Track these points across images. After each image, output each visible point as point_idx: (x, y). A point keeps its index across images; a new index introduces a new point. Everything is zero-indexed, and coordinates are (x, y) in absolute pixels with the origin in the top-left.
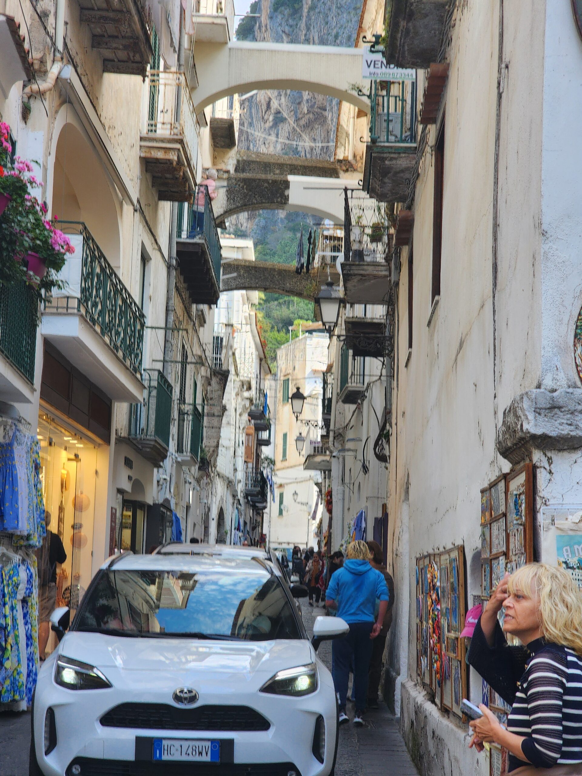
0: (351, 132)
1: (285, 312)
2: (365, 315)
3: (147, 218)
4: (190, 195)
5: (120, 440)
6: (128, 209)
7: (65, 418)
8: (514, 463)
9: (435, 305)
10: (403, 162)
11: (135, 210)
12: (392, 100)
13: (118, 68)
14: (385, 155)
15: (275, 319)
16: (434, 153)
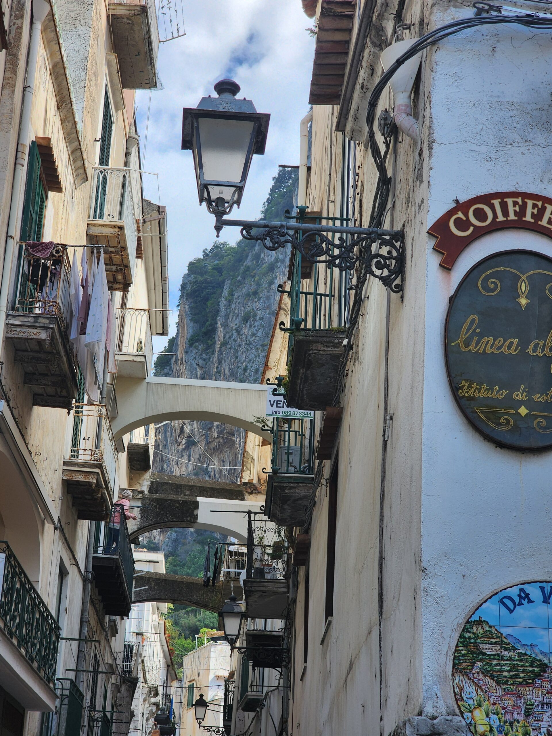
0: (256, 458)
1: (191, 620)
2: (265, 628)
3: (67, 535)
4: (107, 514)
6: (49, 528)
9: (329, 625)
10: (301, 491)
11: (56, 529)
12: (292, 434)
13: (46, 402)
14: (285, 485)
15: (182, 626)
16: (328, 485)
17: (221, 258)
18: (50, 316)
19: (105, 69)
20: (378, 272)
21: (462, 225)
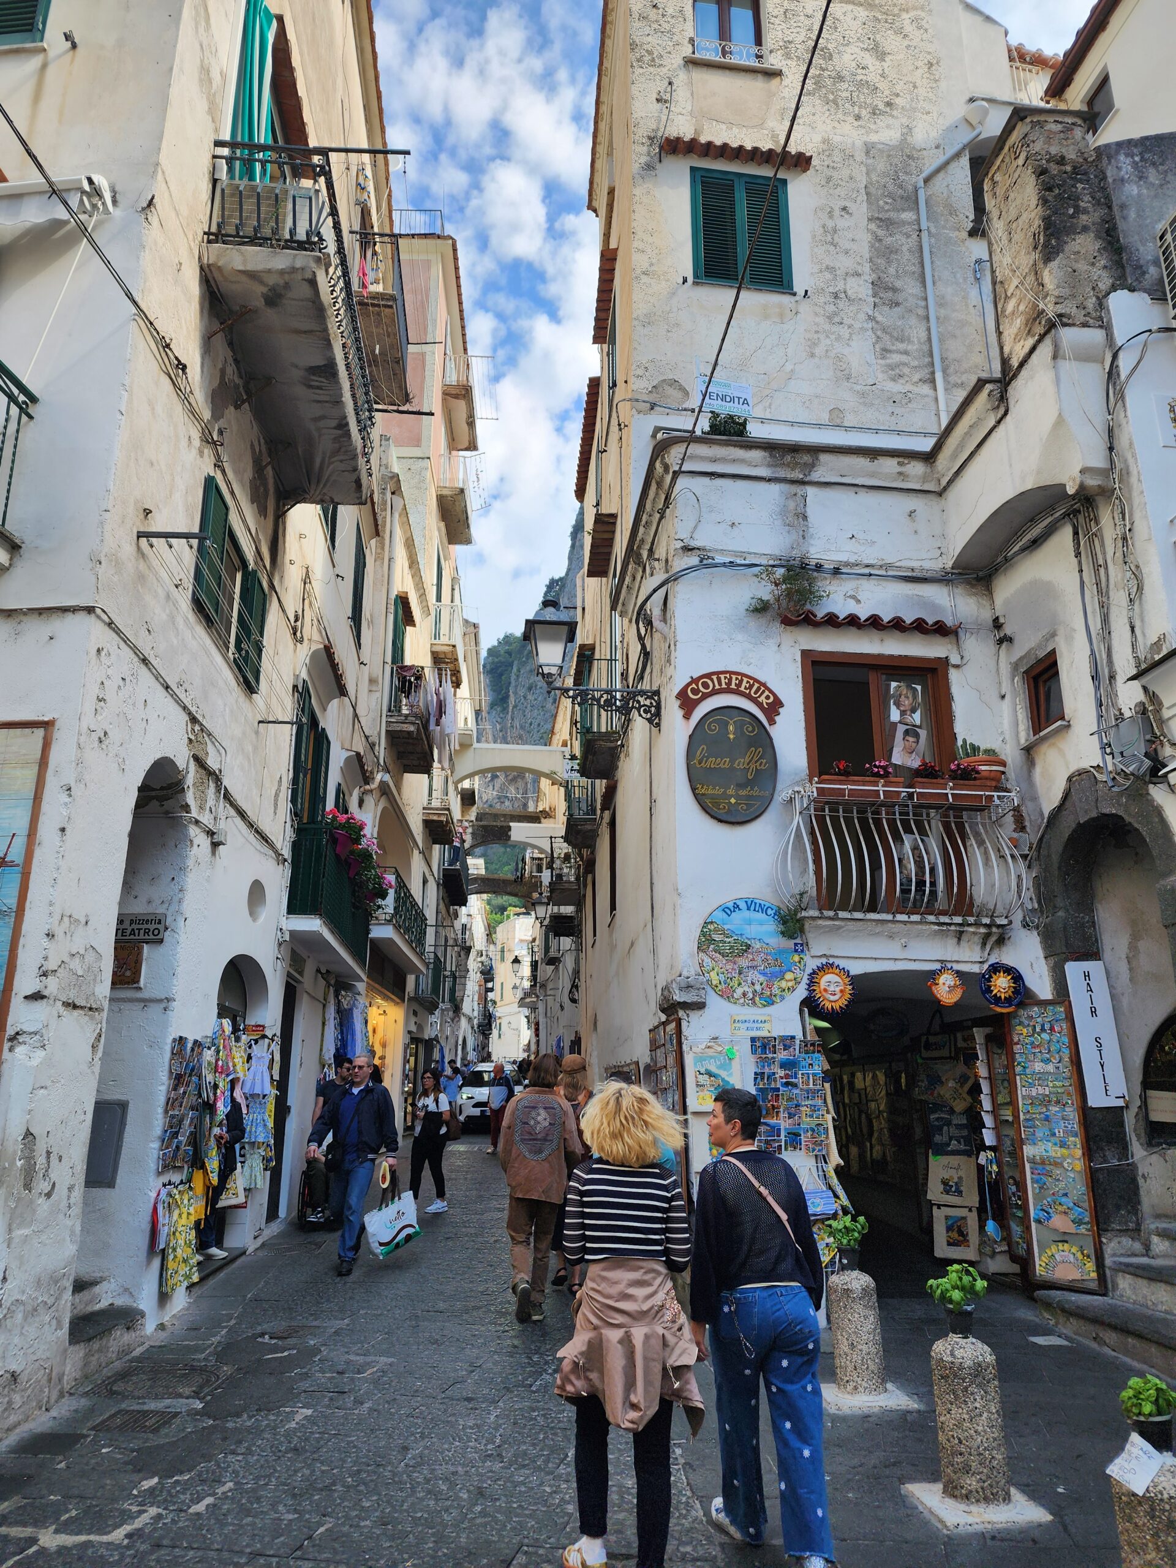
0: (547, 792)
1: (502, 905)
2: (563, 912)
3: (426, 856)
4: (452, 840)
5: (410, 999)
6: (416, 852)
7: (379, 988)
8: (668, 1016)
9: (613, 917)
10: (588, 827)
11: (420, 852)
12: (581, 789)
13: (412, 771)
14: (578, 823)
15: (496, 908)
16: (608, 826)
17: (511, 644)
18: (416, 716)
19: (436, 533)
20: (644, 715)
21: (695, 692)
